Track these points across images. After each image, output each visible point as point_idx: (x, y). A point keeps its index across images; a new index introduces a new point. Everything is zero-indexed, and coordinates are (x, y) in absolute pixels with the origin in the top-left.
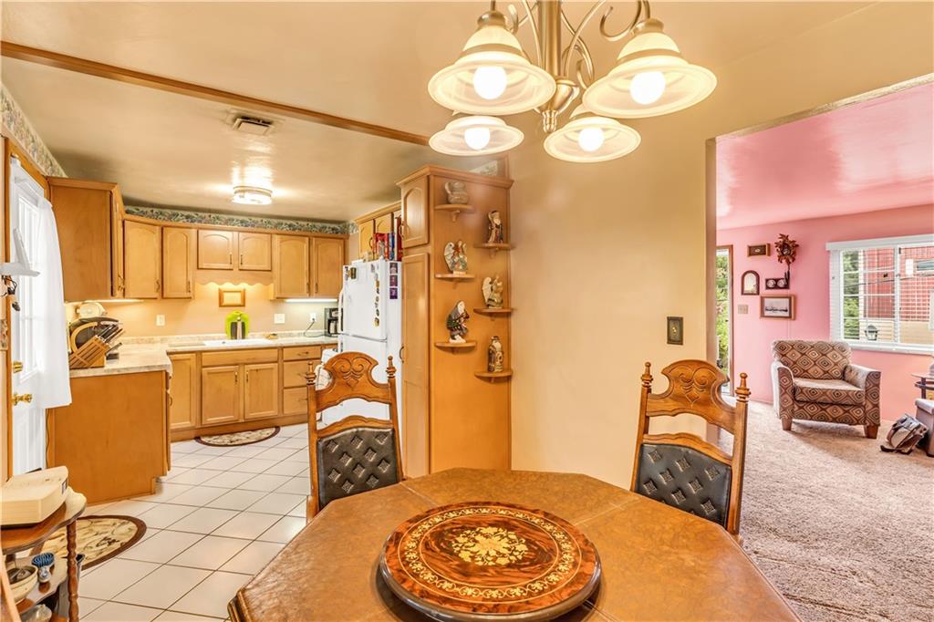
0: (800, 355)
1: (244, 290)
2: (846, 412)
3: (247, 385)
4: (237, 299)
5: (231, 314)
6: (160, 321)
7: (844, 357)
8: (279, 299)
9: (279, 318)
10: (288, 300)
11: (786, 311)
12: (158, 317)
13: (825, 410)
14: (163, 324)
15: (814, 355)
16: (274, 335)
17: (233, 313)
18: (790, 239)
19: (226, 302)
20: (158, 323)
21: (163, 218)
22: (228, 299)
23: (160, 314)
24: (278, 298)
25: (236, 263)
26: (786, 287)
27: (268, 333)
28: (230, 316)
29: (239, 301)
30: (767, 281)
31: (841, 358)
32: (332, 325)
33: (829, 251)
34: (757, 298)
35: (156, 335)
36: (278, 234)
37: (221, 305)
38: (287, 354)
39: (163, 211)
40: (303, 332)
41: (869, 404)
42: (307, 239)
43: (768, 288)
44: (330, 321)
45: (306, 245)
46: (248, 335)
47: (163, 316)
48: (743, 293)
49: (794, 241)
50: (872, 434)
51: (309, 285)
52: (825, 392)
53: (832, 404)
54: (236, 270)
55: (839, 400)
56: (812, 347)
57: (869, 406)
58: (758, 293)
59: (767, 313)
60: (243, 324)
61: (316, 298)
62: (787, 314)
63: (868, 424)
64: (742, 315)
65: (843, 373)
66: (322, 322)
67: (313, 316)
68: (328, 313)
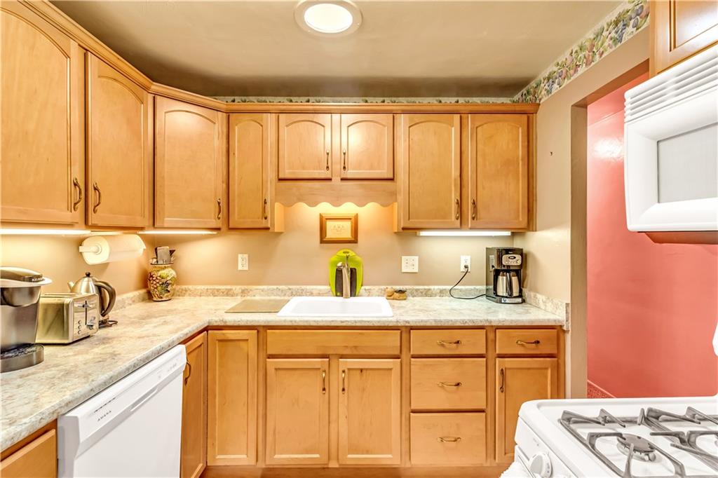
1: (356, 217)
3: (343, 398)
4: (345, 230)
5: (336, 256)
6: (243, 263)
8: (408, 232)
9: (410, 264)
10: (423, 233)
14: (246, 268)
16: (401, 292)
17: (340, 252)
19: (330, 235)
20: (240, 268)
22: (333, 230)
23: (243, 252)
24: (404, 229)
25: (337, 167)
27: (390, 288)
28: (334, 259)
29: (348, 235)
32: (502, 281)
36: (404, 112)
37: (322, 241)
38: (418, 343)
40: (450, 287)
42: (457, 117)
44: (497, 273)
45: (454, 131)
46: (361, 289)
47: (246, 256)
51: (460, 204)
54: (336, 180)
60: (353, 273)
61: (472, 229)
66: (480, 272)
67: (465, 260)
68: (493, 258)
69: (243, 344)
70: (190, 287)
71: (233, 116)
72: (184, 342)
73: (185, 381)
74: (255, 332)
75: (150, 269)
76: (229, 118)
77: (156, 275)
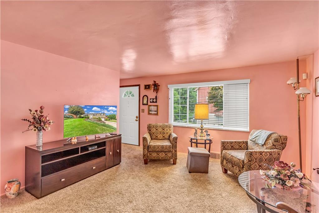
0: (155, 130)
2: (166, 154)
7: (170, 130)
11: (156, 111)
13: (159, 154)
15: (160, 130)
18: (157, 83)
26: (156, 102)
30: (150, 99)
31: (169, 130)
33: (168, 88)
34: (147, 106)
41: (173, 150)
43: (151, 102)
48: (143, 104)
49: (158, 84)
50: (175, 163)
52: (158, 146)
53: (161, 152)
55: (163, 150)
56: (160, 126)
57: (174, 151)
58: (147, 104)
59: (150, 112)
62: (156, 113)
63: (173, 159)
64: (142, 113)
65: (169, 137)
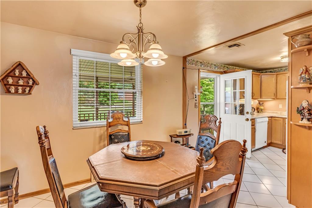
12: (280, 105)
14: (281, 108)
20: (280, 107)
21: (282, 71)
23: (281, 104)
35: (279, 111)
39: (282, 69)
47: (281, 105)
69: (280, 121)
70: (266, 111)
71: (278, 75)
72: (268, 117)
73: (268, 124)
74: (282, 119)
75: (258, 107)
76: (277, 76)
77: (260, 108)
